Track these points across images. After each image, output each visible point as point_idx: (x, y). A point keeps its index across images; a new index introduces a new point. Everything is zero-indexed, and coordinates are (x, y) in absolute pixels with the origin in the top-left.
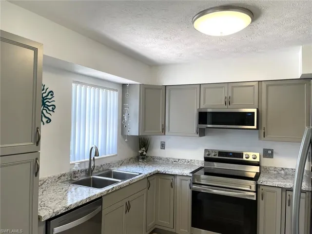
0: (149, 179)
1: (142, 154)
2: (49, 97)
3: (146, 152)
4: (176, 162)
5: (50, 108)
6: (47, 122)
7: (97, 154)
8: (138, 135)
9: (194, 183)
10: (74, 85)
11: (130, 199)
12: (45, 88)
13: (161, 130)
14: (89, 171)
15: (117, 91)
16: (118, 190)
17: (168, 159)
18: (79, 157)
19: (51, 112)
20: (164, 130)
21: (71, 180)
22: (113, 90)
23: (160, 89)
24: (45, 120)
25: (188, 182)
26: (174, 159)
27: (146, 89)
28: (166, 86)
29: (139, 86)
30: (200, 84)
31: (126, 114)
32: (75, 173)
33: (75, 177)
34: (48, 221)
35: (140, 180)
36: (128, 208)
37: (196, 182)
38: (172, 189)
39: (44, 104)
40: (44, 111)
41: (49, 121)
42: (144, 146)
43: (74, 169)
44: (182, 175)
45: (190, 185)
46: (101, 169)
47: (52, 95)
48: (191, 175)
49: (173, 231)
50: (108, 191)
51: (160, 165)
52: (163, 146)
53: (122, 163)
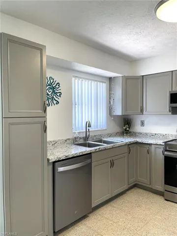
0: (130, 146)
1: (126, 130)
2: (57, 87)
3: (129, 128)
4: (153, 136)
5: (58, 94)
6: (56, 103)
7: (89, 126)
8: (121, 114)
9: (166, 150)
10: (73, 79)
11: (114, 158)
12: (54, 81)
13: (139, 111)
14: (86, 138)
15: (105, 83)
16: (103, 150)
17: (146, 134)
18: (79, 128)
19: (59, 97)
20: (142, 111)
21: (73, 143)
22: (103, 82)
23: (138, 79)
24: (55, 102)
25: (161, 150)
26: (151, 134)
27: (126, 79)
28: (143, 76)
29: (121, 78)
30: (172, 71)
31: (112, 99)
32: (75, 138)
33: (76, 141)
34: (54, 163)
35: (121, 146)
36: (112, 165)
37: (168, 149)
38: (149, 155)
39: (54, 91)
40: (54, 97)
41: (58, 103)
42: (128, 124)
43: (75, 136)
44: (156, 144)
45: (163, 152)
46: (95, 138)
47: (59, 85)
48: (164, 144)
49: (150, 186)
50: (96, 149)
51: (140, 137)
52: (143, 124)
53: (110, 135)
